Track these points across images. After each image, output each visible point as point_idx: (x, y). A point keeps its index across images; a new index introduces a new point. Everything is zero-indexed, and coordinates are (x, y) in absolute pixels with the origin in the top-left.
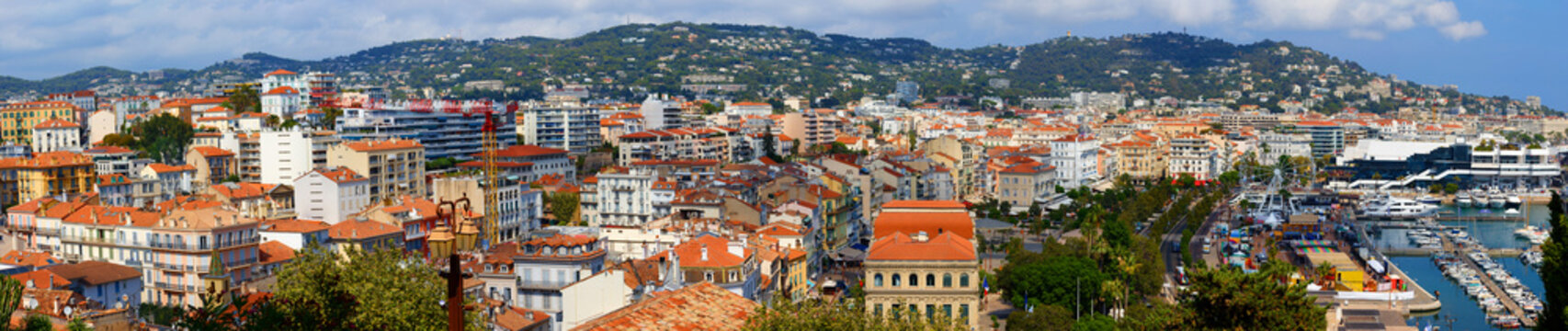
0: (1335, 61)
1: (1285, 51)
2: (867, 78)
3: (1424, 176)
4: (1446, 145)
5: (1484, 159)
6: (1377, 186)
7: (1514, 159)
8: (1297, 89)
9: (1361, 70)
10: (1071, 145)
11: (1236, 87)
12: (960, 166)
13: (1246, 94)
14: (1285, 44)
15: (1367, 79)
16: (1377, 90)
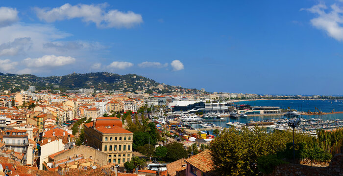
0: (149, 79)
1: (135, 77)
2: (19, 85)
3: (192, 110)
4: (198, 102)
5: (208, 105)
6: (181, 113)
7: (216, 105)
8: (139, 87)
9: (155, 82)
10: (101, 103)
11: (122, 87)
12: (74, 109)
13: (125, 89)
14: (135, 75)
15: (157, 84)
16: (161, 88)
